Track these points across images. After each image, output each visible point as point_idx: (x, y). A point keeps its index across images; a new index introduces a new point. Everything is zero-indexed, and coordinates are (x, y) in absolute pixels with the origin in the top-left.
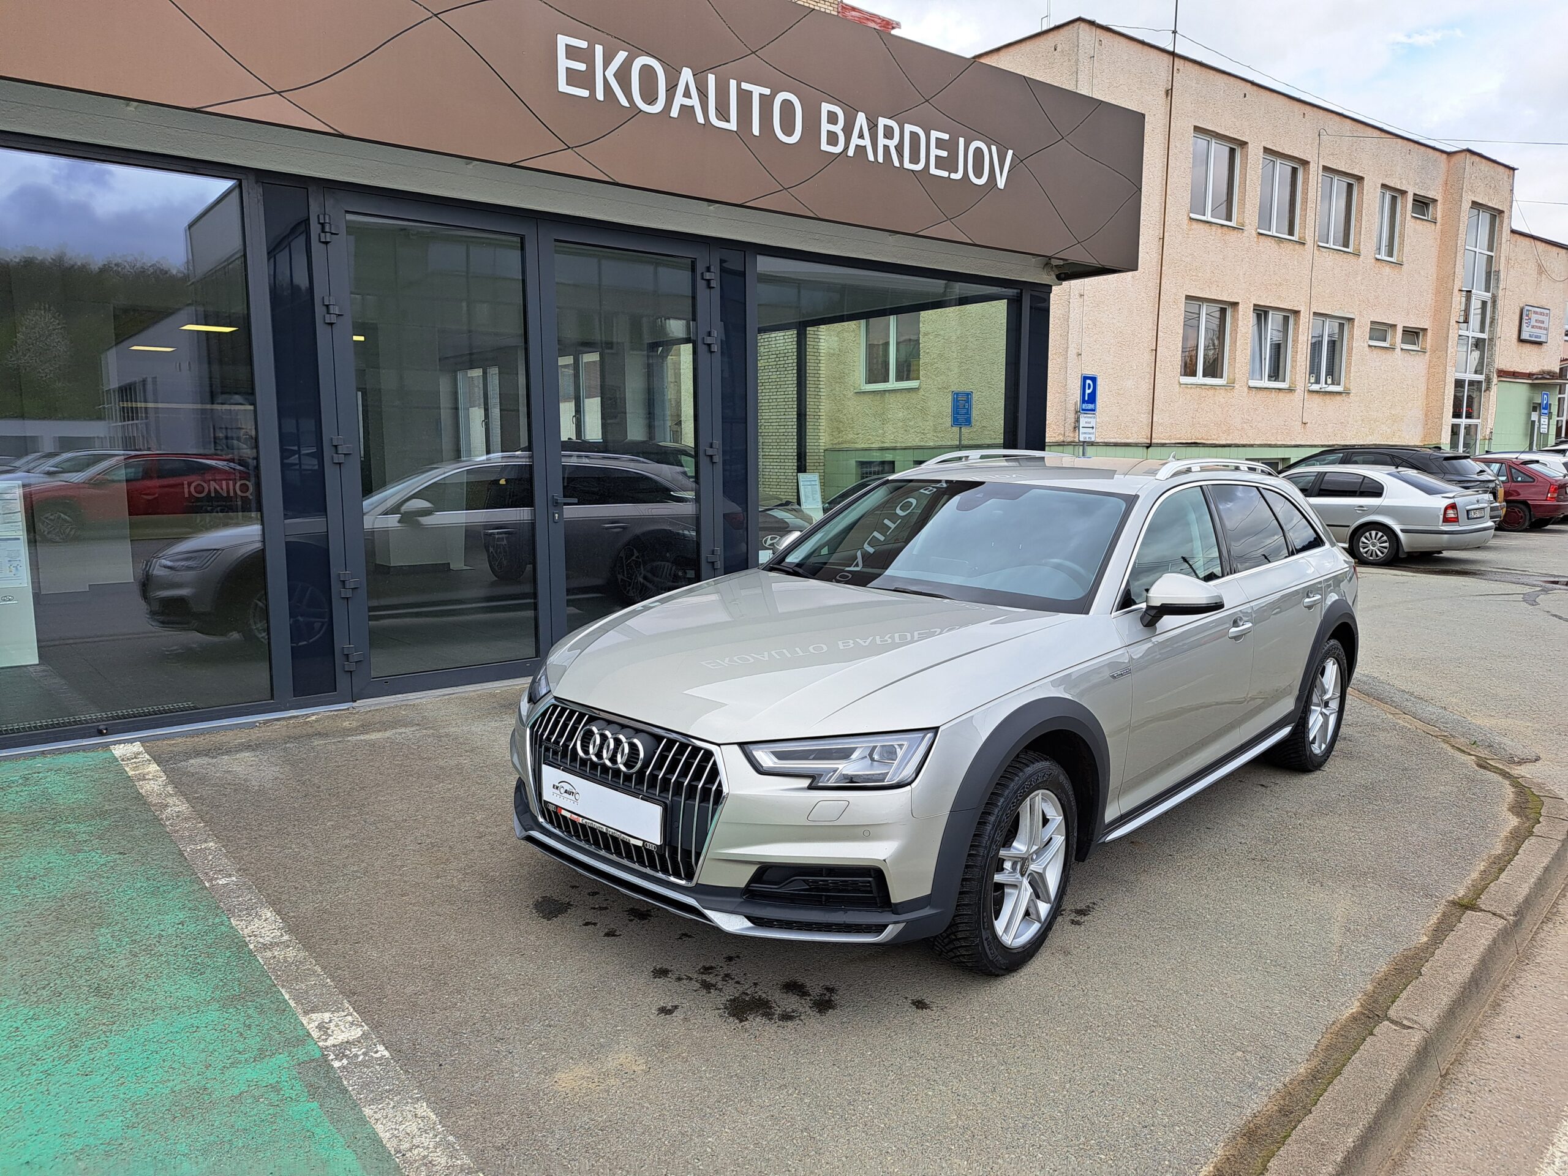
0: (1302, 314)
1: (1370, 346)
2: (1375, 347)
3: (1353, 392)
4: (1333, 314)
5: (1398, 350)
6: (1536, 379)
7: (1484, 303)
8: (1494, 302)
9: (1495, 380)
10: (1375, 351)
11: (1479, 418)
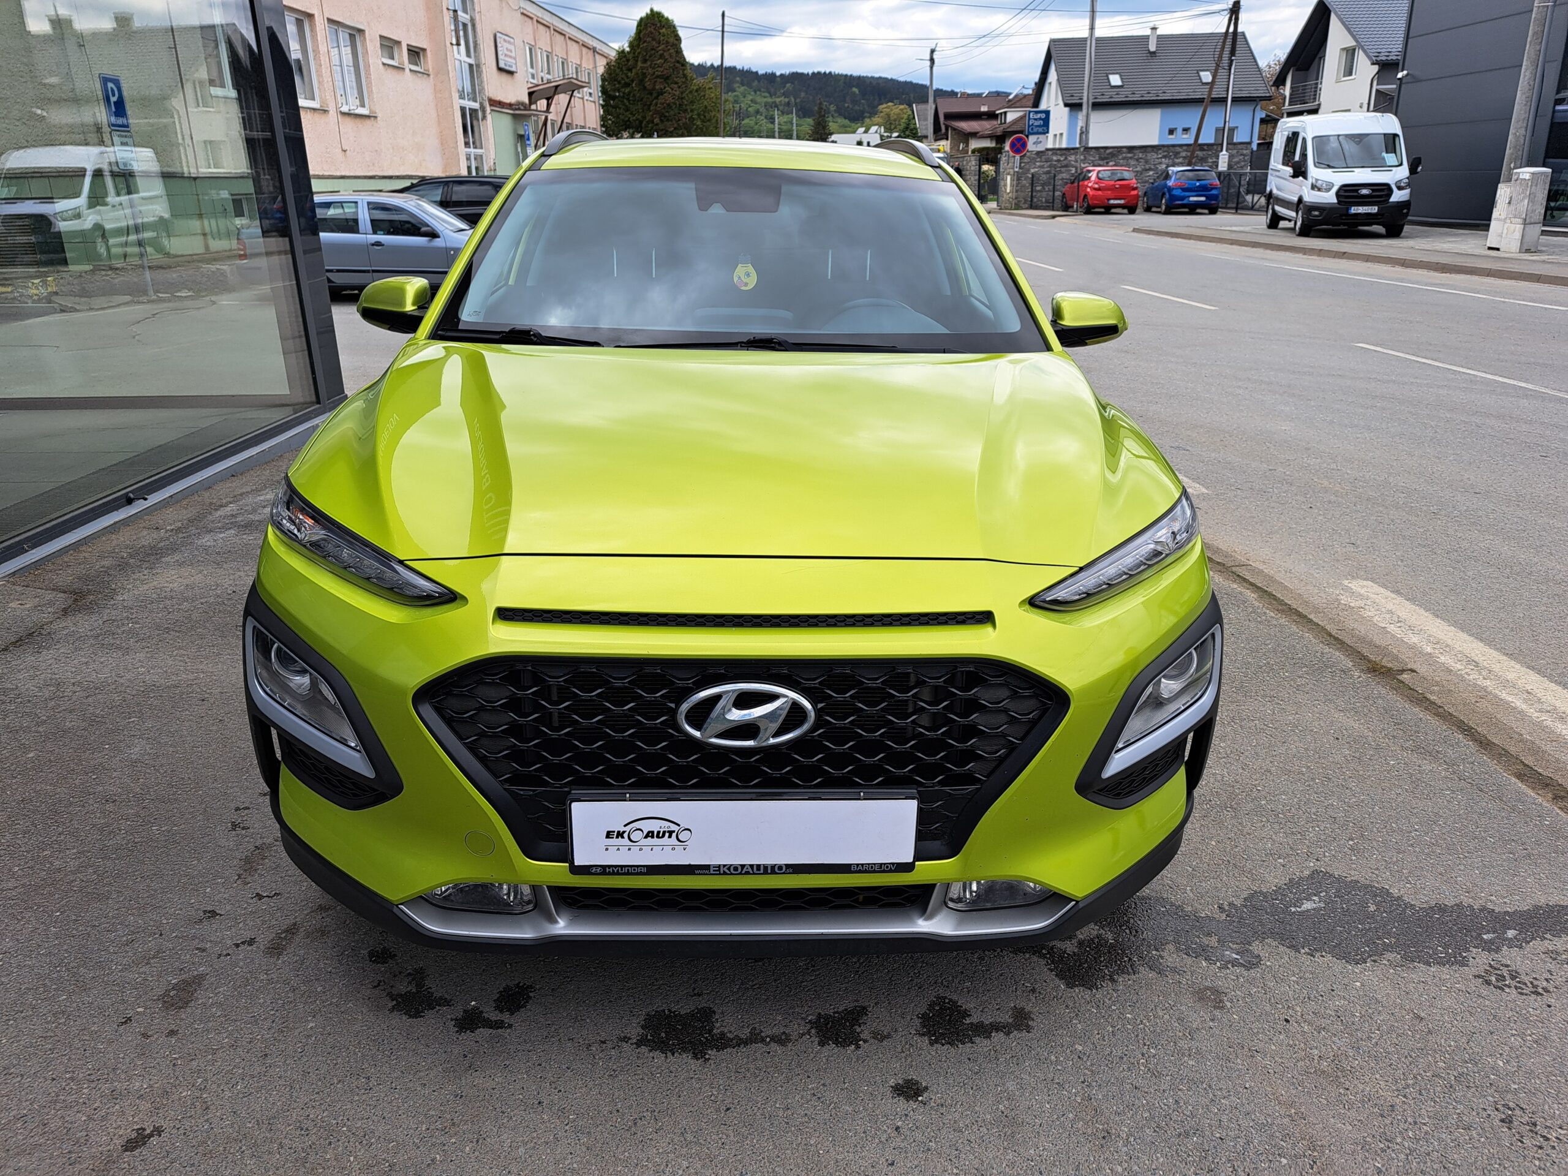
0: (316, 16)
1: (384, 64)
2: (389, 65)
3: (379, 115)
4: (345, 22)
5: (407, 70)
6: (516, 109)
7: (465, 25)
8: (474, 26)
9: (488, 109)
10: (390, 70)
11: (482, 148)
